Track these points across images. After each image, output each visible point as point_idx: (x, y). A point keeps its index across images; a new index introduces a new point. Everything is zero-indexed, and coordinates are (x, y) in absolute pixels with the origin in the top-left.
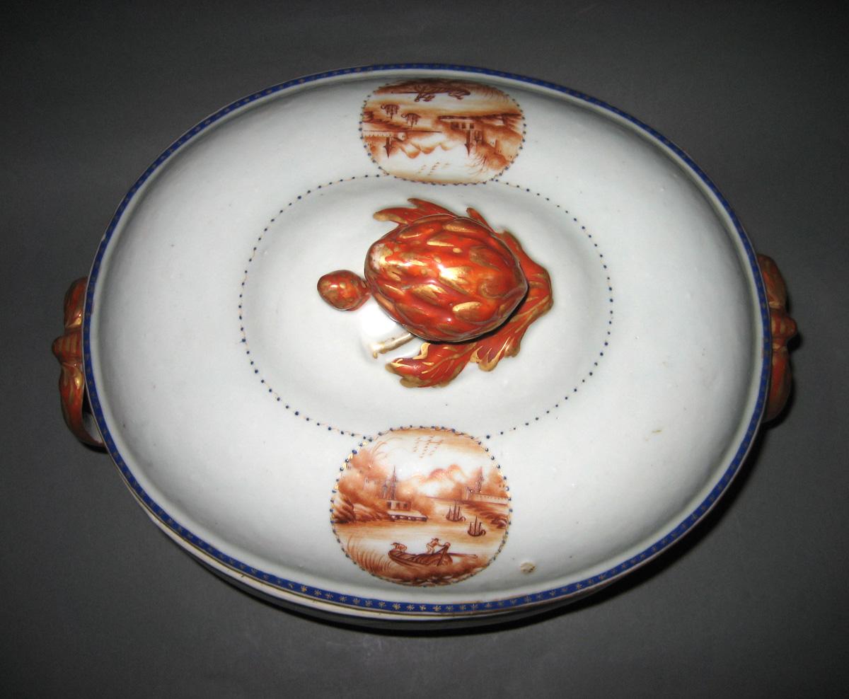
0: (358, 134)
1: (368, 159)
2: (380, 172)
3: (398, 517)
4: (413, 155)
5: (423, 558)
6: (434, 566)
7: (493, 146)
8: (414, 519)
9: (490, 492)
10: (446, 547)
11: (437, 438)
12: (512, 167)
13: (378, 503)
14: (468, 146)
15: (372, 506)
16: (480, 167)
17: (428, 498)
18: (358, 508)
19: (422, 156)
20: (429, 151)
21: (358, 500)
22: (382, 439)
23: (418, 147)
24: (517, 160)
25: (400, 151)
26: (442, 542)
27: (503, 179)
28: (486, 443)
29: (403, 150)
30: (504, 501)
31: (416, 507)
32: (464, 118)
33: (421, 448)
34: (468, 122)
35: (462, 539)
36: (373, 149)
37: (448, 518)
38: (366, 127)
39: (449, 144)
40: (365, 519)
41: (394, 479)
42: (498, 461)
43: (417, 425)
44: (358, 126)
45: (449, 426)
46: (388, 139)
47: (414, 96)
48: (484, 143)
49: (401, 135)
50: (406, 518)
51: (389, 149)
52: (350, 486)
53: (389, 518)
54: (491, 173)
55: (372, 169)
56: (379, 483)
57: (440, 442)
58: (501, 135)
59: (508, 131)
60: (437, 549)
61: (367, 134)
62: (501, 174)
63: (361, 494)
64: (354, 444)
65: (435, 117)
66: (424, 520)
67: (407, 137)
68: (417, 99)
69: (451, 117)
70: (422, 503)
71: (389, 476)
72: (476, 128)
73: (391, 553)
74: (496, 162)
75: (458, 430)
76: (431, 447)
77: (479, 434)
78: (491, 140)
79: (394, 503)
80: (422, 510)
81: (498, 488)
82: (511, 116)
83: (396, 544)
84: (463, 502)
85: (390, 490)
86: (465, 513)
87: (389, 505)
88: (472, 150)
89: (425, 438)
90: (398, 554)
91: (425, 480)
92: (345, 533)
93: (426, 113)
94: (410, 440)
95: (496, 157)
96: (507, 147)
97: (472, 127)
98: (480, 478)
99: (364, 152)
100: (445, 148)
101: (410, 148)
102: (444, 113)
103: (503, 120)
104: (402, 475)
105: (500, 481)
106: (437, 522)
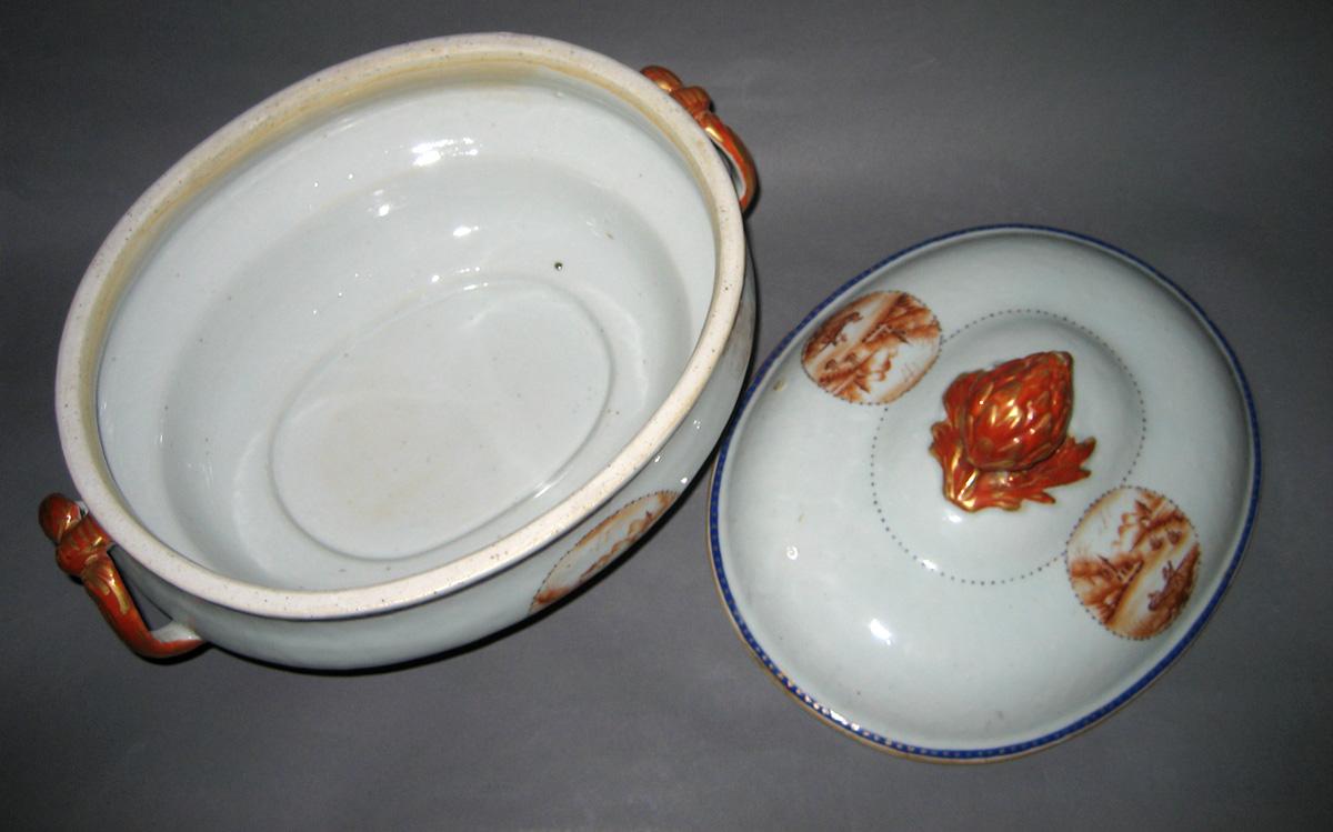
0: (1169, 496)
1: (1144, 485)
2: (1127, 484)
3: (877, 328)
4: (1124, 517)
5: (838, 330)
6: (829, 333)
7: (1093, 578)
8: (869, 335)
9: (849, 388)
10: (835, 344)
11: (911, 380)
12: (1066, 576)
13: (896, 324)
14: (1105, 561)
15: (897, 319)
16: (1082, 552)
17: (876, 351)
18: (902, 311)
19: (1119, 522)
20: (1121, 531)
21: (908, 314)
22: (936, 349)
23: (1129, 526)
24: (1069, 584)
25: (1134, 511)
26: (840, 344)
27: (1062, 559)
28: (883, 407)
29: (1133, 514)
30: (836, 392)
31: (876, 341)
32: (1131, 579)
33: (913, 369)
34: (1125, 580)
35: (834, 354)
36: (1149, 496)
37: (854, 354)
38: (1171, 508)
39: (1116, 550)
40: (892, 310)
41: (904, 341)
42: (865, 407)
43: (929, 371)
44: (1176, 503)
45: (913, 391)
46: (1150, 512)
47: (1175, 566)
48: (1100, 573)
49: (1147, 523)
50: (873, 332)
51: (1141, 506)
52: (920, 315)
53: (881, 323)
54: (1072, 557)
55: (1132, 481)
56: (909, 331)
57: (906, 380)
58: (1098, 592)
59: (1097, 600)
60: (838, 338)
61: (1164, 503)
62: (1066, 562)
63: (910, 318)
64: (946, 333)
65: (1147, 560)
66: (864, 341)
67: (1142, 526)
68: (1170, 563)
69: (1138, 571)
70: (876, 346)
71: (908, 339)
72: (1115, 579)
73: (857, 314)
74: (1079, 568)
75: (906, 394)
76: (907, 373)
77: (893, 406)
78: (1099, 581)
79: (889, 331)
80: (872, 342)
81: (848, 394)
82: (1109, 616)
83: (860, 319)
84: (856, 368)
85: (900, 335)
86: (849, 365)
87: (890, 327)
88: (1100, 561)
89: (916, 373)
90: (854, 317)
91: (889, 356)
92: (894, 297)
93: (1154, 558)
94: (922, 365)
95: (1082, 572)
96: (1085, 587)
97: (1119, 578)
98: (864, 388)
99: (1152, 487)
100: (1115, 543)
101: (1132, 520)
102: (1144, 570)
103: (1108, 607)
104: (902, 346)
105: (852, 399)
106: (857, 346)
